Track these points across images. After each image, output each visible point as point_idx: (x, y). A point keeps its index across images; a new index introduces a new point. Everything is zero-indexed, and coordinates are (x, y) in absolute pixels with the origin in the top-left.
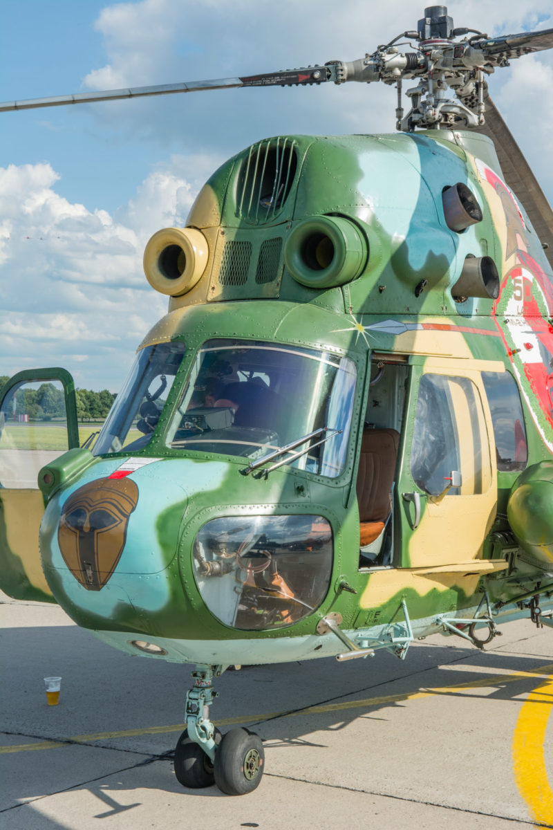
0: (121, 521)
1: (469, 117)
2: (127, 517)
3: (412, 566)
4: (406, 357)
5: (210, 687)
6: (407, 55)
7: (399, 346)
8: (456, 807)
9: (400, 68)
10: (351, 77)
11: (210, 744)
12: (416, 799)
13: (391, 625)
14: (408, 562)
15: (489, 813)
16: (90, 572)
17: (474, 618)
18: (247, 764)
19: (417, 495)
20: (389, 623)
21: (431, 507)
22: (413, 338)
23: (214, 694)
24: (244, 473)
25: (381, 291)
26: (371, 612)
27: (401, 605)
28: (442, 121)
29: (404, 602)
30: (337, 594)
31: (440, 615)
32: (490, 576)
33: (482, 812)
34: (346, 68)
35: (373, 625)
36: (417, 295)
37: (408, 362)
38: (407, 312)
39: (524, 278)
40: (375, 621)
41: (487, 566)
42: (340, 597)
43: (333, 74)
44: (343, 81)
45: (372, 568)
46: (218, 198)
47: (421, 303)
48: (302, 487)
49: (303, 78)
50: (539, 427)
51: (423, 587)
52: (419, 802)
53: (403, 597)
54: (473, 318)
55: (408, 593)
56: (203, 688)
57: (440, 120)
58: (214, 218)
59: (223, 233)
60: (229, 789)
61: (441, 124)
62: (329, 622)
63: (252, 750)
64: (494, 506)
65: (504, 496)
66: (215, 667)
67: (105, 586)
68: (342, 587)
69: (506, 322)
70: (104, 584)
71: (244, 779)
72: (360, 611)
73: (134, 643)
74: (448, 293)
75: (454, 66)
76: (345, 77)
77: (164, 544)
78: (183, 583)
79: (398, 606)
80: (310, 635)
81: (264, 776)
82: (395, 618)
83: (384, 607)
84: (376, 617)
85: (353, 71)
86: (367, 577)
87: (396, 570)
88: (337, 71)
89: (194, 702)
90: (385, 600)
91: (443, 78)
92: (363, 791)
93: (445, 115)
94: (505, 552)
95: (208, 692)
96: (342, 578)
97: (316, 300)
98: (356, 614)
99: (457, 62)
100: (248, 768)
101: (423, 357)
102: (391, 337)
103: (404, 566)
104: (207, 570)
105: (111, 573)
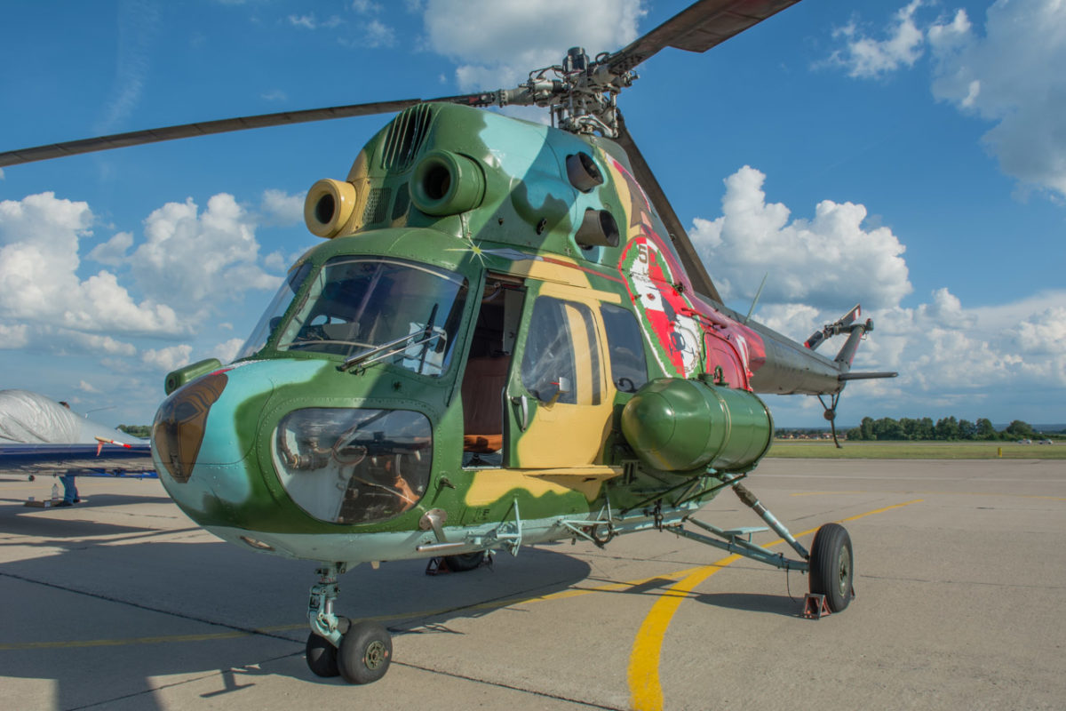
0: (202, 411)
1: (605, 131)
2: (208, 407)
3: (522, 466)
4: (523, 279)
5: (333, 583)
6: (554, 81)
7: (515, 269)
8: (562, 696)
9: (548, 91)
10: (512, 101)
11: (336, 636)
12: (527, 688)
13: (504, 523)
14: (517, 462)
15: (591, 702)
16: (176, 464)
17: (596, 520)
18: (370, 655)
19: (524, 399)
20: (503, 521)
21: (541, 411)
22: (530, 266)
23: (336, 590)
24: (340, 369)
25: (501, 223)
26: (478, 509)
27: (513, 505)
28: (583, 130)
29: (516, 501)
30: (439, 491)
31: (561, 517)
32: (610, 482)
33: (586, 701)
34: (507, 94)
35: (484, 523)
36: (539, 233)
37: (523, 284)
38: (528, 245)
39: (649, 247)
40: (485, 519)
41: (606, 471)
42: (442, 493)
43: (497, 98)
44: (505, 103)
45: (479, 467)
46: (368, 157)
47: (542, 240)
48: (399, 383)
49: (472, 100)
50: (659, 360)
51: (538, 488)
52: (529, 691)
53: (514, 497)
54: (597, 265)
55: (521, 493)
56: (326, 584)
57: (580, 129)
58: (364, 174)
59: (369, 183)
60: (351, 680)
61: (582, 133)
62: (432, 518)
63: (376, 642)
64: (609, 419)
65: (618, 409)
66: (339, 564)
67: (190, 478)
68: (443, 483)
69: (631, 276)
70: (189, 476)
71: (365, 669)
72: (467, 509)
73: (243, 538)
74: (572, 238)
75: (589, 86)
76: (506, 100)
77: (241, 434)
78: (262, 474)
79: (509, 505)
80: (413, 532)
81: (391, 665)
82: (508, 517)
83: (493, 505)
84: (484, 514)
85: (512, 95)
86: (471, 476)
87: (505, 470)
88: (500, 96)
89: (316, 597)
90: (494, 498)
91: (583, 100)
92: (481, 681)
93: (585, 126)
94: (624, 462)
95: (330, 588)
96: (443, 474)
97: (436, 224)
98: (462, 513)
99: (590, 83)
100: (370, 658)
101: (539, 282)
102: (509, 262)
103: (512, 465)
104: (294, 462)
105: (193, 463)
